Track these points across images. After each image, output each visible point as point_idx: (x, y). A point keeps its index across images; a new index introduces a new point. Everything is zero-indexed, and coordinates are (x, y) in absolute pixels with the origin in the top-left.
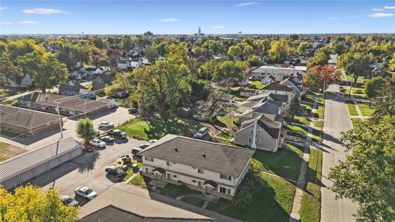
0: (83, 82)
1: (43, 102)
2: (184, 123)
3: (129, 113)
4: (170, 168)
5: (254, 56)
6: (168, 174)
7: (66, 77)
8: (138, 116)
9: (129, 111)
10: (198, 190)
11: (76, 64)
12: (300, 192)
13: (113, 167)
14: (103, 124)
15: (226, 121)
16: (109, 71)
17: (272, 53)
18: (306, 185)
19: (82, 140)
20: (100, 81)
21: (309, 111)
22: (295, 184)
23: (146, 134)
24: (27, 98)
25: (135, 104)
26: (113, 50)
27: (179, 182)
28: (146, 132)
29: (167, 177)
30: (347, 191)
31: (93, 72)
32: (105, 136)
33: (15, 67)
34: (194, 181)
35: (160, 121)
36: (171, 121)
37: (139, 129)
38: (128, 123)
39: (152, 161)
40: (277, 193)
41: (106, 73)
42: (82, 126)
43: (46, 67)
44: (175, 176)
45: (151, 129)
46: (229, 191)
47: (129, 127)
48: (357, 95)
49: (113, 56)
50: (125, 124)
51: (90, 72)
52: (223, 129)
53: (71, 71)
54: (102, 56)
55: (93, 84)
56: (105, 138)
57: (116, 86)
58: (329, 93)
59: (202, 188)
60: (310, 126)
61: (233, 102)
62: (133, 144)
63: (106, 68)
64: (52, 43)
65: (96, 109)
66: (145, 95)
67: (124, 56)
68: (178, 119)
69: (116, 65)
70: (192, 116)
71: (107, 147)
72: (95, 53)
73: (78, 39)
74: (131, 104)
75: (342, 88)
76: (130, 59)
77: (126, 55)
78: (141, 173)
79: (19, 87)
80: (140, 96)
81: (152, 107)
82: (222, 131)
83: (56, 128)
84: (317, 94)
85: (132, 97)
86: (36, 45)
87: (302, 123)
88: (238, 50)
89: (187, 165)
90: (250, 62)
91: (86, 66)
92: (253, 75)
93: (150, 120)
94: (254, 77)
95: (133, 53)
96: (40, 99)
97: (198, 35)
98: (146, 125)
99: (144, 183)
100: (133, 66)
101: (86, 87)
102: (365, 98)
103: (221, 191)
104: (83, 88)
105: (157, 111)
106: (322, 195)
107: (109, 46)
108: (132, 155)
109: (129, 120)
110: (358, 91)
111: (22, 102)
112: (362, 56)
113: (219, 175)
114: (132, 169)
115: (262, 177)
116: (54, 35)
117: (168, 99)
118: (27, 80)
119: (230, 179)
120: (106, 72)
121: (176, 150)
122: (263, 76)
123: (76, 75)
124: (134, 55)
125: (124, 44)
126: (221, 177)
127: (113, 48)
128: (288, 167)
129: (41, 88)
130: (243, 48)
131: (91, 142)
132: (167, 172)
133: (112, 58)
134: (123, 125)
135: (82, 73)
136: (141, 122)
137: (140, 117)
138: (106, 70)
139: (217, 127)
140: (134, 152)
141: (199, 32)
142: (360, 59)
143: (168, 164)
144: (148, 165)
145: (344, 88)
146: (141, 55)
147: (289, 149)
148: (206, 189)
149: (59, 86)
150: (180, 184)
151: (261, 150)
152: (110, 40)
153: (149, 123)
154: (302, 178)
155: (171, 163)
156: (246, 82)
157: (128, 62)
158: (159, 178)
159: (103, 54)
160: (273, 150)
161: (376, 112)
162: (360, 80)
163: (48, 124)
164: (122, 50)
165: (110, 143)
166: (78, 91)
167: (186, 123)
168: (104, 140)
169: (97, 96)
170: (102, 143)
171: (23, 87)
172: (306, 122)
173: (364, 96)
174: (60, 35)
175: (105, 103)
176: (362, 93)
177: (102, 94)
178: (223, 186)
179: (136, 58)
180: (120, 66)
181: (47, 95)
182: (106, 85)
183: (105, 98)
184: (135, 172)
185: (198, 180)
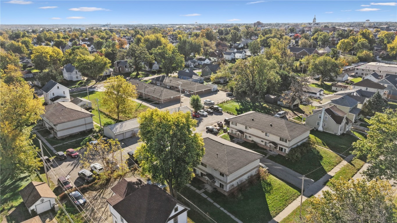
0: (195, 70)
1: (168, 83)
2: (268, 107)
3: (227, 96)
4: (247, 131)
5: (364, 51)
6: (246, 135)
7: (183, 65)
8: (233, 98)
9: (226, 94)
10: (265, 147)
11: (190, 54)
12: (344, 163)
13: (211, 127)
14: (207, 101)
15: (307, 109)
16: (216, 62)
17: (391, 48)
18: (353, 160)
19: (193, 109)
20: (208, 69)
22: (344, 158)
23: (236, 111)
24: (157, 79)
25: (232, 89)
26: (221, 42)
27: (252, 141)
28: (237, 110)
29: (244, 137)
31: (203, 62)
32: (208, 109)
33: (150, 56)
34: (262, 141)
35: (249, 103)
36: (258, 104)
37: (232, 107)
38: (224, 102)
39: (236, 125)
40: (324, 159)
41: (213, 64)
42: (194, 100)
43: (170, 57)
44: (250, 137)
45: (240, 108)
46: (285, 150)
47: (225, 106)
49: (220, 48)
50: (222, 103)
51: (200, 62)
52: (300, 115)
53: (186, 60)
54: (211, 48)
55: (203, 72)
56: (207, 110)
57: (219, 74)
59: (267, 147)
61: (320, 95)
62: (226, 116)
63: (213, 59)
64: (171, 34)
65: (203, 90)
66: (240, 83)
67: (230, 47)
68: (264, 104)
69: (222, 57)
70: (276, 102)
71: (208, 116)
72: (206, 45)
73: (192, 29)
74: (229, 89)
76: (236, 50)
77: (232, 47)
78: (228, 133)
79: (151, 71)
80: (236, 83)
81: (244, 93)
82: (299, 116)
83: (177, 101)
85: (230, 84)
86: (163, 38)
88: (349, 44)
89: (258, 129)
90: (358, 57)
91: (197, 56)
92: (356, 71)
93: (241, 102)
94: (357, 73)
95: (239, 44)
96: (167, 80)
97: (312, 25)
98: (237, 105)
99: (230, 139)
100: (236, 58)
101: (197, 74)
103: (279, 150)
104: (196, 74)
105: (248, 96)
107: (218, 37)
108: (224, 123)
109: (226, 101)
111: (154, 82)
113: (279, 138)
114: (223, 131)
115: (317, 149)
116: (171, 24)
117: (257, 87)
118: (156, 66)
119: (286, 142)
120: (213, 62)
121: (253, 120)
123: (189, 64)
124: (240, 46)
125: (232, 36)
126: (280, 140)
127: (222, 39)
128: (344, 146)
129: (166, 72)
130: (356, 41)
131: (198, 112)
132: (245, 134)
133: (220, 49)
134: (221, 103)
135: (194, 62)
136: (234, 103)
137: (234, 99)
138: (214, 60)
139: (296, 112)
140: (225, 120)
141: (314, 22)
143: (246, 128)
144: (233, 128)
146: (246, 47)
147: (354, 135)
148: (270, 148)
149: (178, 72)
150: (253, 142)
151: (326, 132)
152: (220, 31)
153: (240, 104)
155: (248, 128)
156: (344, 78)
157: (232, 53)
158: (239, 138)
159: (212, 46)
160: (336, 133)
163: (172, 97)
164: (229, 41)
165: (210, 113)
166: (191, 77)
167: (269, 107)
168: (207, 111)
169: (204, 81)
170: (205, 113)
171: (153, 71)
174: (177, 25)
175: (210, 87)
177: (208, 80)
178: (281, 147)
179: (240, 50)
180: (226, 57)
181: (170, 78)
182: (212, 73)
183: (210, 83)
184: (224, 132)
185: (265, 141)
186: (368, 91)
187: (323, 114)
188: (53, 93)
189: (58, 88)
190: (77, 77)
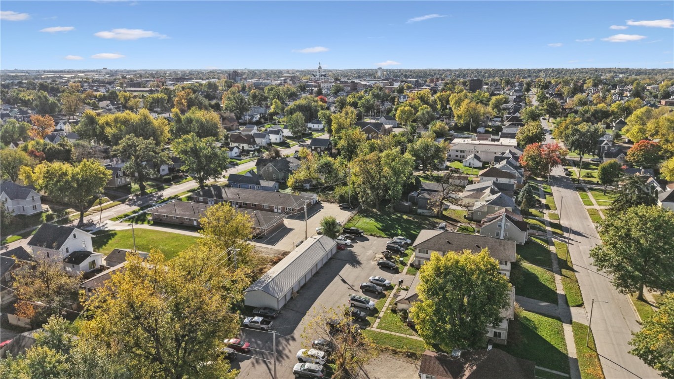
1: (236, 199)
2: (411, 219)
3: (342, 209)
5: (437, 123)
8: (354, 212)
9: (340, 206)
12: (557, 277)
15: (454, 215)
17: (458, 116)
18: (561, 271)
21: (539, 202)
22: (552, 271)
23: (381, 232)
28: (379, 229)
30: (606, 264)
36: (394, 217)
37: (369, 227)
38: (351, 220)
39: (427, 253)
40: (539, 277)
45: (381, 226)
48: (587, 179)
52: (459, 224)
56: (347, 236)
57: (300, 175)
58: (554, 178)
60: (545, 219)
68: (402, 215)
71: (354, 244)
74: (338, 198)
75: (567, 170)
76: (256, 128)
78: (412, 266)
82: (459, 227)
84: (538, 179)
87: (535, 216)
90: (434, 132)
92: (449, 153)
93: (372, 217)
94: (450, 155)
95: (252, 117)
98: (372, 222)
100: (272, 142)
102: (597, 184)
106: (578, 278)
109: (349, 218)
110: (588, 174)
112: (590, 127)
114: (399, 263)
122: (462, 154)
128: (539, 257)
130: (415, 109)
134: (348, 222)
136: (363, 219)
137: (357, 213)
138: (241, 148)
139: (450, 222)
140: (389, 248)
142: (588, 131)
144: (421, 258)
145: (569, 170)
147: (535, 242)
154: (555, 266)
157: (267, 136)
160: (522, 243)
161: (615, 202)
162: (588, 158)
166: (259, 184)
167: (414, 219)
172: (539, 214)
173: (595, 180)
176: (592, 177)
183: (288, 190)
186: (498, 182)
187: (504, 221)
188: (67, 249)
189: (75, 236)
190: (35, 207)
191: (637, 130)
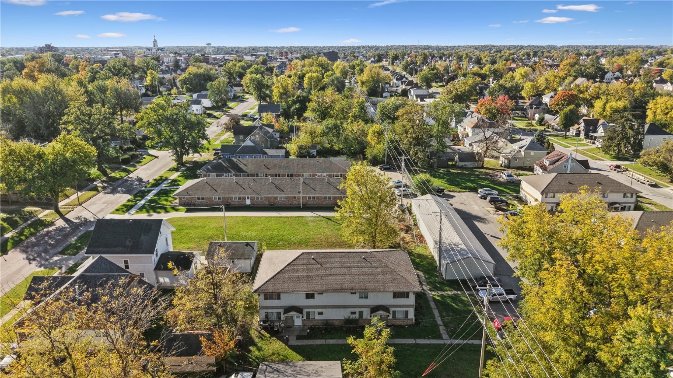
97: (153, 51)
110: (529, 123)
191: (530, 86)
